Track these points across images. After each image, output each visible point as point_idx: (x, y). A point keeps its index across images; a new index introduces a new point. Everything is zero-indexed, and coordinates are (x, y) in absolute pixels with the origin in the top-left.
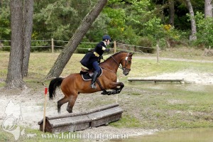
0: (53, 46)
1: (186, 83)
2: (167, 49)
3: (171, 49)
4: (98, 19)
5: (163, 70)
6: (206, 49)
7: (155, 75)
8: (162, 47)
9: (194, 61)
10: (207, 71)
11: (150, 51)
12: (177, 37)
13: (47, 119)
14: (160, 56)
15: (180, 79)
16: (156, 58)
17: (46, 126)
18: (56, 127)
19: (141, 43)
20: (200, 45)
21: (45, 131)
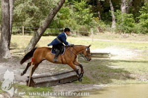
0: (23, 31)
2: (97, 34)
3: (100, 33)
5: (96, 47)
6: (122, 34)
9: (115, 41)
11: (86, 35)
12: (103, 26)
13: (32, 79)
15: (108, 53)
16: (91, 39)
17: (30, 83)
19: (81, 29)
20: (118, 31)
21: (30, 86)
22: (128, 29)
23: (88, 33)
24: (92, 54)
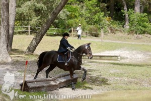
0: (29, 31)
1: (122, 58)
2: (109, 34)
3: (111, 34)
4: (61, 12)
5: (105, 49)
6: (135, 35)
7: (100, 52)
9: (127, 43)
10: (136, 50)
11: (96, 36)
12: (115, 26)
13: (26, 83)
14: (104, 39)
15: (118, 55)
16: (100, 40)
17: (24, 87)
18: (32, 88)
19: (90, 30)
20: (131, 32)
21: (24, 91)
22: (141, 30)
23: (98, 34)
24: (100, 56)
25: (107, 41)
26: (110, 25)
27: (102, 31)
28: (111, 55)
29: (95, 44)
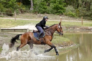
1: (29, 30)
2: (20, 14)
3: (21, 14)
5: (18, 24)
6: (38, 14)
7: (14, 26)
8: (17, 13)
9: (33, 20)
11: (11, 15)
12: (24, 9)
14: (16, 18)
15: (27, 28)
16: (14, 19)
20: (35, 12)
22: (42, 10)
23: (12, 14)
24: (14, 30)
25: (19, 19)
26: (20, 8)
27: (15, 12)
28: (22, 28)
29: (10, 21)
